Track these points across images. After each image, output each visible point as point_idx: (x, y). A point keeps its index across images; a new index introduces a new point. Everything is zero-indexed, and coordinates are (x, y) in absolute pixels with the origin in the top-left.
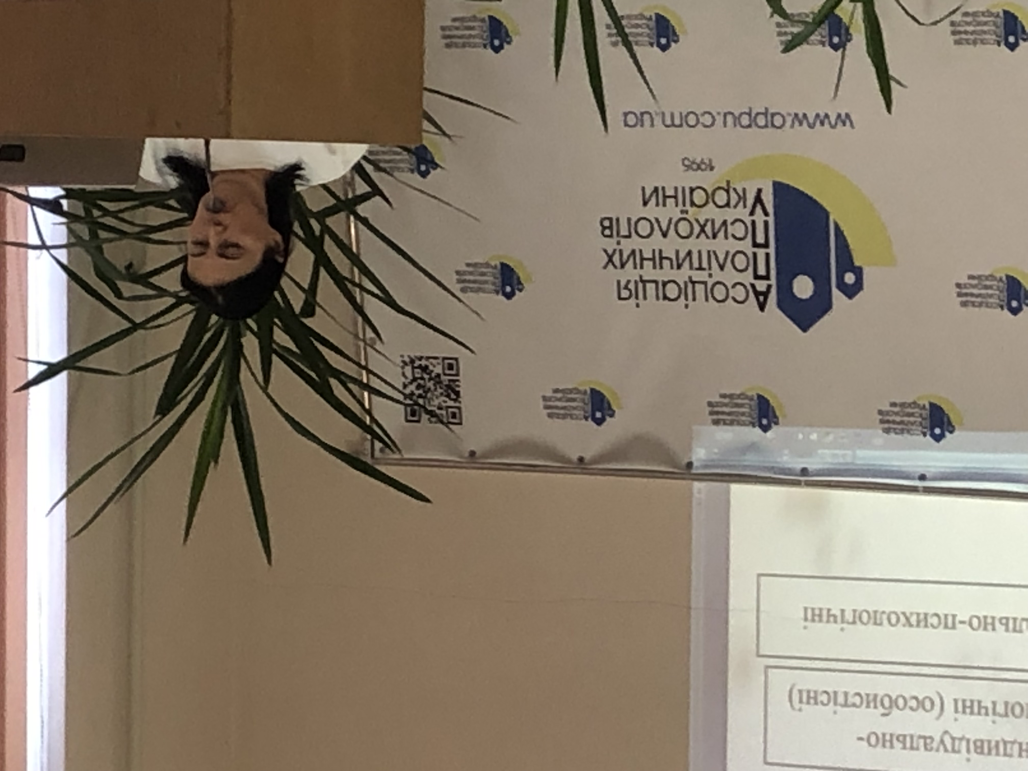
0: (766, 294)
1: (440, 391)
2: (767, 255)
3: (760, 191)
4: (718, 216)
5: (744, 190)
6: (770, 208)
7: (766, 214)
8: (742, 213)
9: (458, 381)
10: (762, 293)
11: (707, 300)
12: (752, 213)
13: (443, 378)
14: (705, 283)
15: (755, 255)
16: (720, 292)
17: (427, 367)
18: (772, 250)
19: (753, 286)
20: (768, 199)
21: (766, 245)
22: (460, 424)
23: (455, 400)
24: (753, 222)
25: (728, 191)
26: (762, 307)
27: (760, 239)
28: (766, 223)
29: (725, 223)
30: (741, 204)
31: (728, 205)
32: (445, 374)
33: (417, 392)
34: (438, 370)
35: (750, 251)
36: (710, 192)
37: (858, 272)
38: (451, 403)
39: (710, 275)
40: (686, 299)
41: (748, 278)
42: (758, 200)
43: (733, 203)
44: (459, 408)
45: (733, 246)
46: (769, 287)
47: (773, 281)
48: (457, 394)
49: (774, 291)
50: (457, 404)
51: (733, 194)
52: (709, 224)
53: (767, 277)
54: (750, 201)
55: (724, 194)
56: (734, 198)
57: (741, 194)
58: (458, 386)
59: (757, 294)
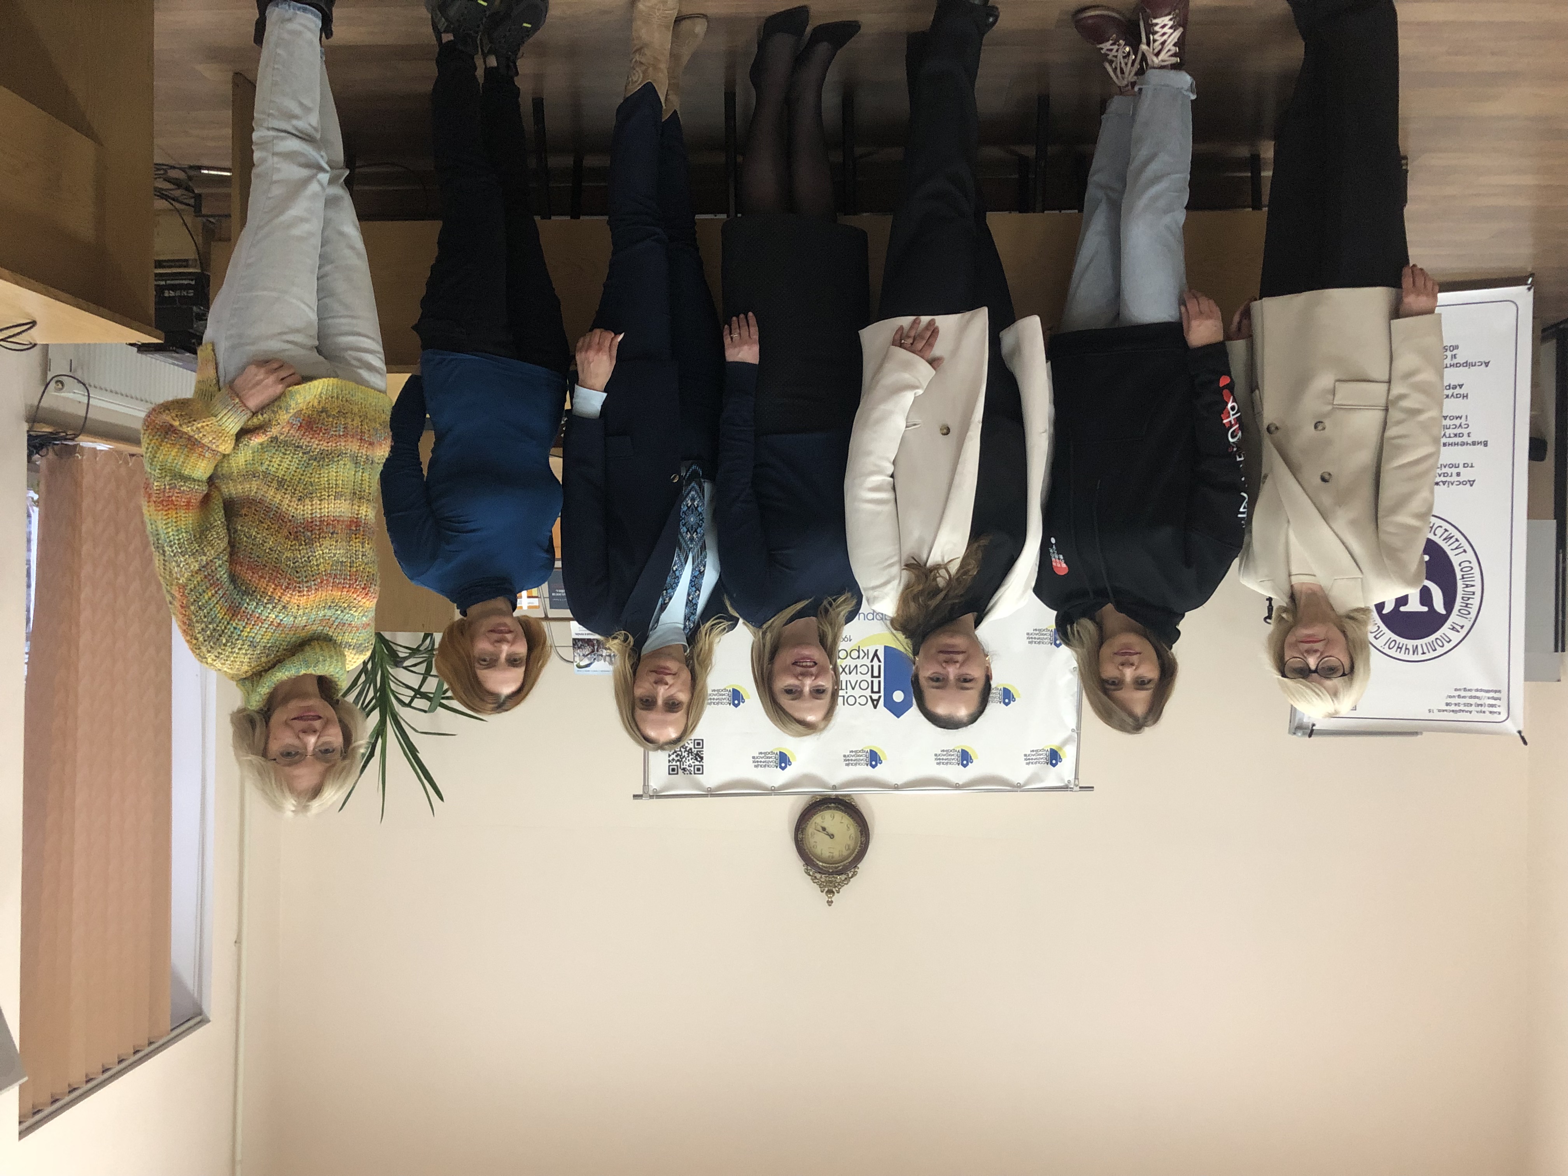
0: (878, 700)
1: (691, 757)
2: (879, 682)
3: (876, 651)
4: (853, 664)
5: (868, 650)
6: (882, 659)
7: (880, 661)
8: (867, 661)
9: (702, 751)
10: (875, 700)
12: (872, 661)
13: (693, 750)
14: (844, 697)
15: (872, 682)
16: (851, 700)
18: (882, 679)
19: (871, 697)
20: (881, 655)
21: (879, 676)
22: (702, 773)
23: (700, 762)
24: (872, 666)
25: (859, 651)
26: (875, 707)
27: (876, 673)
28: (880, 666)
29: (856, 666)
30: (866, 657)
31: (859, 657)
32: (695, 748)
33: (676, 759)
34: (691, 746)
35: (869, 679)
36: (849, 652)
38: (697, 763)
41: (868, 693)
42: (876, 654)
43: (861, 657)
44: (702, 766)
45: (860, 677)
46: (880, 697)
47: (882, 694)
48: (702, 758)
49: (882, 699)
50: (701, 764)
51: (861, 652)
52: (848, 667)
53: (879, 692)
54: (871, 656)
55: (857, 652)
56: (862, 654)
57: (866, 652)
58: (702, 754)
59: (873, 700)
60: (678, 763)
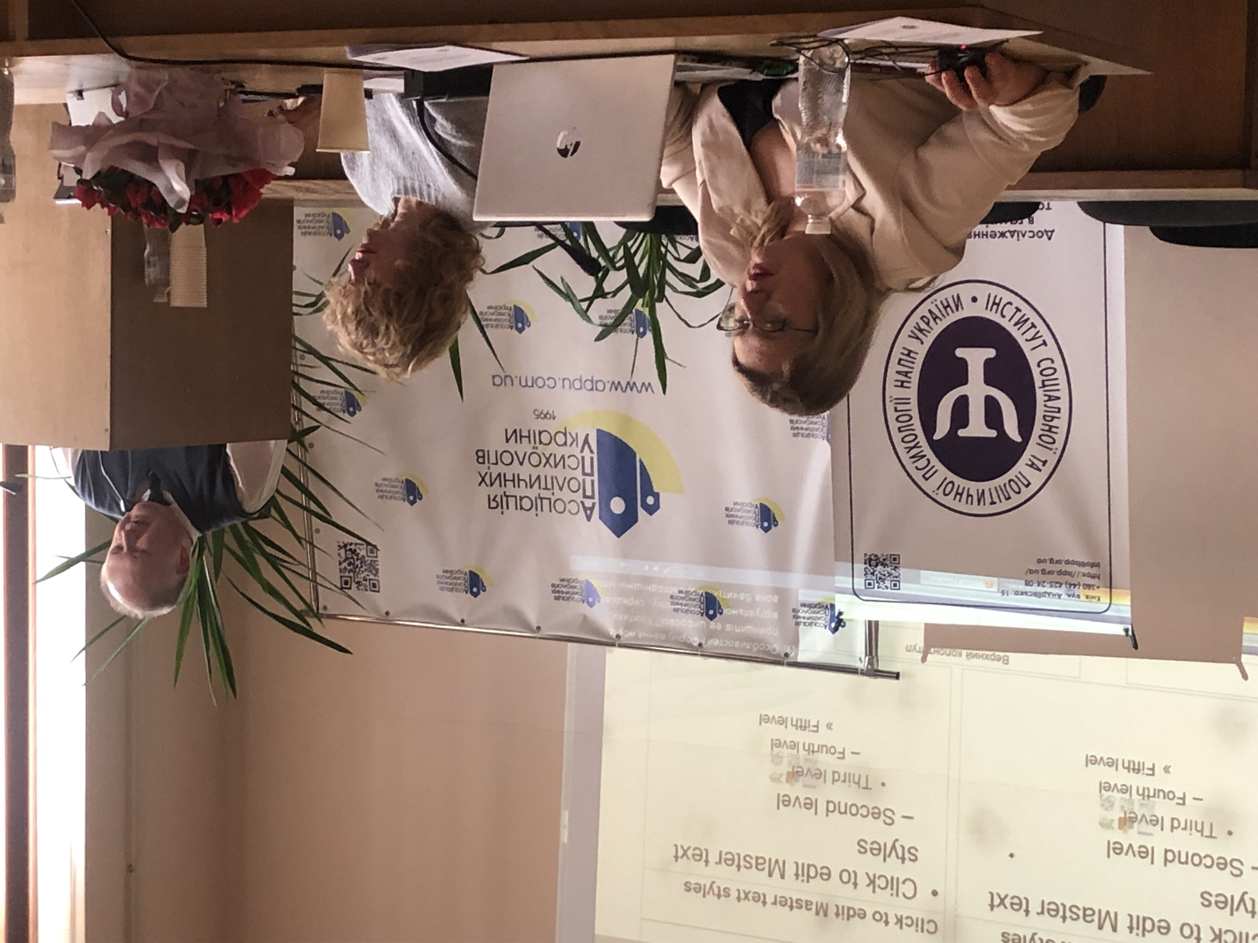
0: (592, 509)
1: (364, 567)
2: (593, 482)
3: (587, 435)
4: (559, 452)
5: (577, 434)
6: (594, 448)
7: (592, 452)
8: (575, 450)
9: (377, 561)
10: (588, 508)
11: (550, 511)
12: (582, 451)
13: (367, 558)
14: (550, 499)
15: (584, 480)
16: (560, 506)
17: (355, 550)
18: (596, 477)
19: (582, 503)
20: (593, 441)
21: (592, 474)
22: (378, 591)
23: (375, 575)
24: (583, 458)
25: (565, 434)
26: (589, 518)
27: (588, 470)
28: (592, 459)
29: (563, 457)
30: (575, 443)
31: (565, 444)
33: (349, 568)
34: (363, 553)
35: (581, 478)
36: (553, 435)
37: (656, 496)
38: (372, 577)
39: (553, 494)
40: (537, 509)
41: (579, 497)
42: (586, 441)
43: (569, 443)
44: (378, 581)
45: (569, 473)
46: (594, 504)
47: (596, 500)
48: (377, 571)
49: (597, 507)
50: (376, 578)
51: (569, 437)
52: (552, 457)
53: (592, 497)
54: (581, 442)
55: (563, 436)
56: (569, 439)
57: (574, 436)
58: (377, 565)
59: (585, 509)
60: (352, 574)
